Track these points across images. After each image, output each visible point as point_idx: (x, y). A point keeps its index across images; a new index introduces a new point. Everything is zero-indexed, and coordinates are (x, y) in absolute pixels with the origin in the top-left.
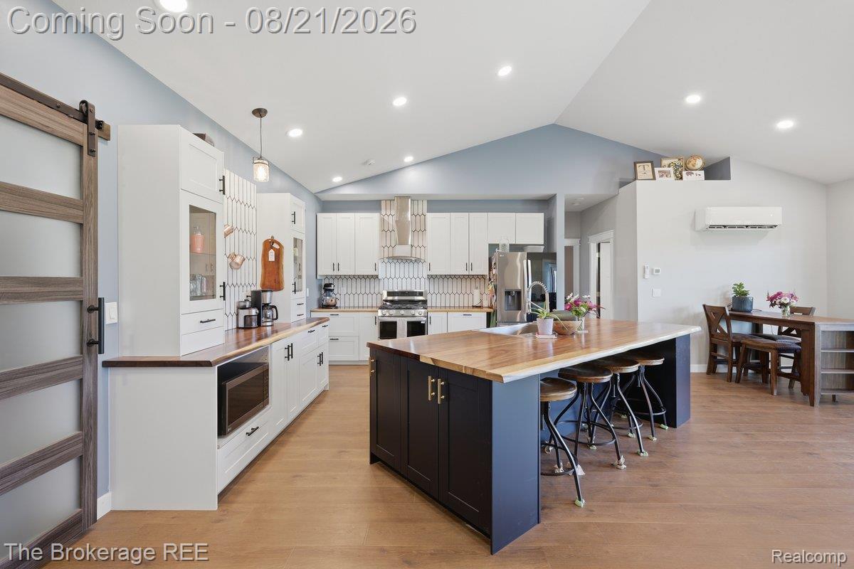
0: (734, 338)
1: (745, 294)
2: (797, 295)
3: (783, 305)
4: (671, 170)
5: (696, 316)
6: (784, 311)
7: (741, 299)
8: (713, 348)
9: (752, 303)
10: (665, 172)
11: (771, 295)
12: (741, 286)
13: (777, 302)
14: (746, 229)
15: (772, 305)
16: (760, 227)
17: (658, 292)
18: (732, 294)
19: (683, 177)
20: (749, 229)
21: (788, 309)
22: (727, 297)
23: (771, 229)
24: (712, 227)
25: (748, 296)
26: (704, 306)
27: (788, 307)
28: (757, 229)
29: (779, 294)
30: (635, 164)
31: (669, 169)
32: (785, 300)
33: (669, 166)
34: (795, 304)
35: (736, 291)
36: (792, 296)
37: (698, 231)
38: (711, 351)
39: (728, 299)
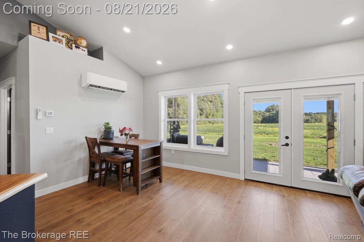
0: (102, 157)
1: (110, 128)
2: (132, 128)
3: (126, 135)
4: (64, 40)
5: (82, 145)
6: (127, 138)
7: (108, 131)
8: (92, 164)
9: (113, 133)
10: (58, 39)
11: (121, 129)
12: (108, 124)
13: (124, 133)
14: (110, 91)
15: (122, 135)
16: (118, 91)
17: (50, 130)
18: (103, 129)
19: (73, 49)
20: (112, 91)
21: (129, 136)
22: (101, 130)
23: (122, 93)
24: (91, 85)
25: (112, 129)
26: (86, 138)
27: (128, 136)
28: (116, 92)
29: (125, 128)
30: (30, 22)
31: (62, 38)
32: (127, 132)
33: (63, 37)
34: (131, 133)
35: (105, 127)
36: (130, 129)
37: (83, 88)
38: (90, 167)
39: (101, 132)
